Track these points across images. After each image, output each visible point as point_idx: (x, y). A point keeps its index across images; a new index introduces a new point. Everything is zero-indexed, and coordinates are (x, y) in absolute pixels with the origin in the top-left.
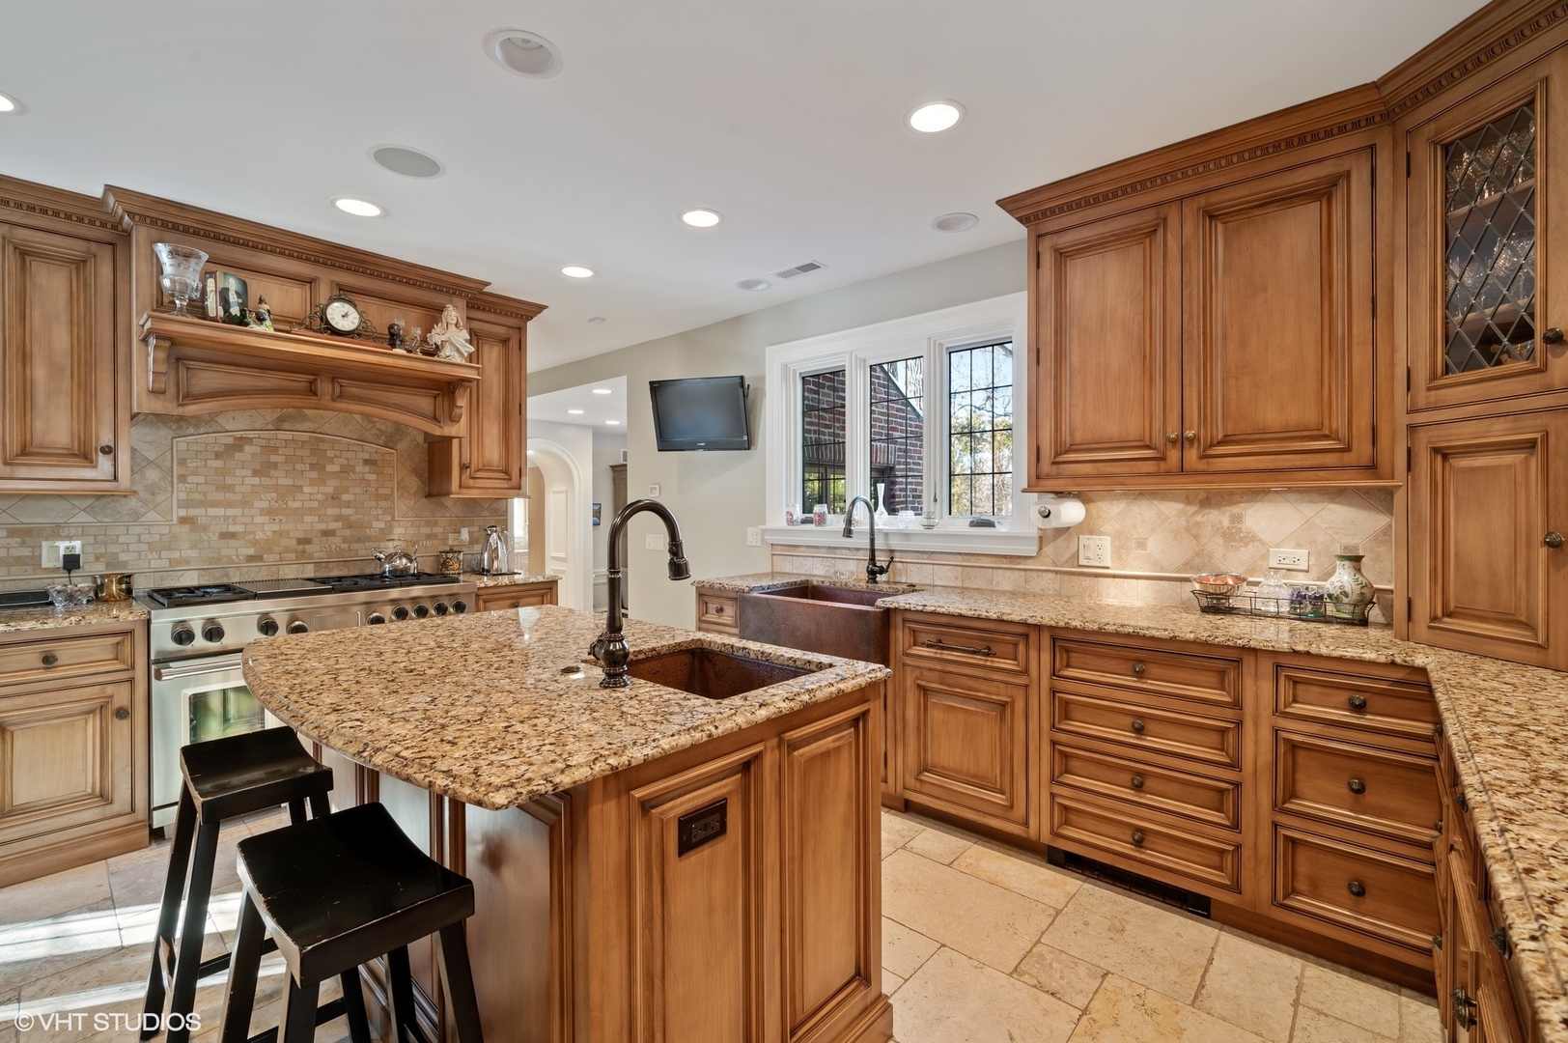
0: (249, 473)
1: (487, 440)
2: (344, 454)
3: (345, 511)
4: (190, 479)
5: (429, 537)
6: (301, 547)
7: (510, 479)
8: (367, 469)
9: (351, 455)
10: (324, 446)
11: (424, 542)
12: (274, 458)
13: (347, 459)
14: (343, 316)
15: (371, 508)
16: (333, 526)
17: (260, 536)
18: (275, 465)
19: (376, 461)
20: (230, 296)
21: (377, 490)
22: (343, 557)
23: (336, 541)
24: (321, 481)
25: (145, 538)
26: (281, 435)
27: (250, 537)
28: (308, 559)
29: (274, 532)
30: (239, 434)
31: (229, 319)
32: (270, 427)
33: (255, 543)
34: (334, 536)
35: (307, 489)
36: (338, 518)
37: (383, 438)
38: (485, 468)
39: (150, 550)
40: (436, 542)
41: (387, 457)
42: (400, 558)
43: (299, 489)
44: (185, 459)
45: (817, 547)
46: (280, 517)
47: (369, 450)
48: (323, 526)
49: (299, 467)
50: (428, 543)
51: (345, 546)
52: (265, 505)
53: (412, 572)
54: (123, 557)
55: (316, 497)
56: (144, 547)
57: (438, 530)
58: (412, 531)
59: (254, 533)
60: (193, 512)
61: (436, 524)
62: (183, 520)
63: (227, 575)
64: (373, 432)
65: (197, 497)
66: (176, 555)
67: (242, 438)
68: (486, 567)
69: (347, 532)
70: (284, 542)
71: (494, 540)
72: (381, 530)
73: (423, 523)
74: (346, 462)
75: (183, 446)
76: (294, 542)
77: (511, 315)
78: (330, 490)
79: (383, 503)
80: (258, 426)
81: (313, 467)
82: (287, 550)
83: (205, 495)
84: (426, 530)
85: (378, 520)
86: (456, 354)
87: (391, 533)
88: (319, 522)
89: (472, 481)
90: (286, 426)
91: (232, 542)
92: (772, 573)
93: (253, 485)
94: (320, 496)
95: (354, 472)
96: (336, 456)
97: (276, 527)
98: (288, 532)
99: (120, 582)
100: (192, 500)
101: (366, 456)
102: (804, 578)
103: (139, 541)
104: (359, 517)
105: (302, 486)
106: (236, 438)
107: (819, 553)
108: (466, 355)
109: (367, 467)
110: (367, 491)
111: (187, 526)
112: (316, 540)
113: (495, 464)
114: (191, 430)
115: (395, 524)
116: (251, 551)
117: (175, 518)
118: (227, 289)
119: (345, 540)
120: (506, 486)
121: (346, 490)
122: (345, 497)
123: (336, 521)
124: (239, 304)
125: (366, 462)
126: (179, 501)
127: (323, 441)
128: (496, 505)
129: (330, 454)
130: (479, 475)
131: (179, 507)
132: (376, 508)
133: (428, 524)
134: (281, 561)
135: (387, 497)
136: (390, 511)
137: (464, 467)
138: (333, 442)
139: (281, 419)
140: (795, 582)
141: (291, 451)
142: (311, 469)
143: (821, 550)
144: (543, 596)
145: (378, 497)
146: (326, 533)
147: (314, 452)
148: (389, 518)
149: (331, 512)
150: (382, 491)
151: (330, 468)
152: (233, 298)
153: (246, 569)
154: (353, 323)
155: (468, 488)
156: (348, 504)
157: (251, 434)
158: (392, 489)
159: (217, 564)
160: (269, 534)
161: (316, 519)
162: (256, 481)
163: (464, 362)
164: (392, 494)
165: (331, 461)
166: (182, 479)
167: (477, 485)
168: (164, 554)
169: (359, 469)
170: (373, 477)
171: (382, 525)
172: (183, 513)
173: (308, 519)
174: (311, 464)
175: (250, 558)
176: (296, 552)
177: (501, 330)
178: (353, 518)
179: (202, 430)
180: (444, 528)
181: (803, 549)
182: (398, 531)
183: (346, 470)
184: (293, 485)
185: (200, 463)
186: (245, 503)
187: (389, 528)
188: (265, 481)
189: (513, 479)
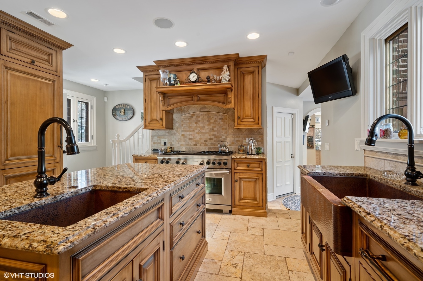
0: (194, 123)
1: (246, 108)
2: (215, 117)
3: (215, 133)
4: (184, 125)
5: (237, 141)
6: (205, 143)
7: (255, 121)
8: (220, 121)
9: (216, 117)
10: (210, 115)
11: (236, 143)
12: (199, 119)
13: (215, 118)
14: (193, 77)
15: (221, 132)
16: (212, 137)
17: (196, 139)
18: (199, 121)
19: (223, 118)
20: (171, 79)
21: (223, 127)
22: (214, 146)
23: (213, 141)
24: (209, 125)
25: (176, 139)
26: (201, 113)
27: (194, 139)
28: (206, 146)
29: (199, 138)
30: (192, 114)
31: (171, 84)
32: (198, 111)
33: (196, 141)
34: (212, 140)
35: (206, 127)
36: (213, 135)
37: (225, 111)
38: (247, 117)
39: (177, 142)
40: (239, 143)
41: (226, 117)
42: (224, 147)
43: (204, 127)
44: (183, 121)
45: (387, 153)
46: (200, 134)
47: (221, 115)
48: (210, 137)
49: (204, 121)
50: (237, 143)
51: (215, 143)
52: (197, 131)
53: (226, 151)
54: (173, 143)
55: (208, 129)
56: (176, 141)
57: (240, 139)
58: (232, 139)
59: (195, 138)
60: (184, 133)
61: (239, 137)
62: (183, 135)
63: (190, 149)
64: (222, 110)
65: (185, 129)
66: (181, 143)
67: (193, 115)
68: (248, 152)
69: (215, 139)
70: (201, 141)
71: (251, 143)
72: (224, 138)
73: (235, 136)
74: (215, 119)
75: (182, 118)
76: (203, 141)
77: (255, 63)
78: (211, 127)
79: (225, 131)
80: (196, 111)
81: (208, 121)
82: (202, 143)
83: (186, 129)
84: (237, 139)
85: (223, 136)
86: (225, 81)
87: (226, 139)
88: (209, 136)
89: (241, 122)
90: (202, 110)
91: (191, 141)
92: (365, 167)
93: (195, 126)
94: (209, 129)
95: (217, 122)
96: (213, 118)
97: (199, 137)
98: (202, 138)
99: (170, 149)
100: (184, 130)
101: (220, 117)
102: (362, 172)
103: (175, 140)
104: (218, 134)
105: (205, 126)
106: (192, 115)
107: (388, 157)
108: (228, 80)
109: (220, 120)
110: (220, 127)
111: (183, 137)
112: (208, 141)
113: (249, 116)
114: (184, 114)
115: (228, 137)
116: (194, 143)
117: (181, 135)
118: (171, 77)
119: (215, 141)
120: (253, 123)
121: (215, 127)
122: (215, 129)
123: (213, 136)
124: (174, 81)
125: (220, 119)
126: (182, 130)
127: (210, 113)
128: (259, 131)
129: (211, 117)
130: (244, 120)
131: (182, 132)
132: (223, 132)
133: (237, 137)
134: (200, 146)
135: (226, 129)
136: (226, 133)
137: (238, 118)
138: (212, 114)
139: (201, 109)
140: (352, 174)
141: (202, 117)
142: (207, 122)
143: (389, 155)
144: (259, 164)
145: (223, 129)
146: (211, 139)
147: (208, 117)
148: (226, 135)
149: (211, 133)
150: (224, 127)
151: (212, 121)
152: (172, 79)
153: (193, 148)
154: (195, 78)
155: (240, 125)
156: (215, 131)
157: (195, 113)
158: (227, 126)
159: (188, 146)
160: (198, 139)
161: (208, 135)
162: (195, 125)
163: (228, 82)
164: (227, 128)
165: (212, 119)
166: (182, 125)
167: (243, 124)
168: (179, 143)
169: (218, 121)
170: (222, 123)
171: (224, 137)
172: (182, 133)
173: (206, 135)
174: (207, 120)
175: (195, 145)
176: (204, 144)
177: (251, 69)
178: (217, 135)
179: (186, 113)
180: (242, 138)
181: (379, 154)
182: (228, 139)
183: (215, 121)
184: (203, 126)
185: (185, 121)
186: (193, 131)
187: (226, 138)
188: (198, 125)
189: (256, 121)
